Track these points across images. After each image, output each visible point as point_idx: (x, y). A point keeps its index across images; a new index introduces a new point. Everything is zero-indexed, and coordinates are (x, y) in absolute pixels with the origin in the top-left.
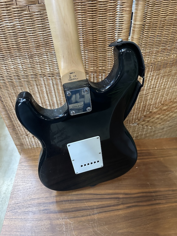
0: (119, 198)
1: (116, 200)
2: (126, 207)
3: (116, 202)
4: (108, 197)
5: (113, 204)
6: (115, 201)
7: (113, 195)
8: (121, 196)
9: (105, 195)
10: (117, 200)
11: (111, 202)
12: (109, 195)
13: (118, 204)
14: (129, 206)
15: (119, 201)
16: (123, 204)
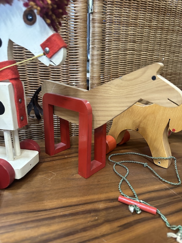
0: (96, 211)
1: (89, 215)
2: (119, 227)
3: (89, 219)
4: (67, 213)
5: (81, 227)
6: (86, 218)
7: (81, 207)
8: (101, 206)
9: (59, 210)
10: (92, 214)
11: (76, 222)
12: (71, 208)
13: (95, 223)
14: (125, 224)
15: (96, 216)
16: (108, 221)
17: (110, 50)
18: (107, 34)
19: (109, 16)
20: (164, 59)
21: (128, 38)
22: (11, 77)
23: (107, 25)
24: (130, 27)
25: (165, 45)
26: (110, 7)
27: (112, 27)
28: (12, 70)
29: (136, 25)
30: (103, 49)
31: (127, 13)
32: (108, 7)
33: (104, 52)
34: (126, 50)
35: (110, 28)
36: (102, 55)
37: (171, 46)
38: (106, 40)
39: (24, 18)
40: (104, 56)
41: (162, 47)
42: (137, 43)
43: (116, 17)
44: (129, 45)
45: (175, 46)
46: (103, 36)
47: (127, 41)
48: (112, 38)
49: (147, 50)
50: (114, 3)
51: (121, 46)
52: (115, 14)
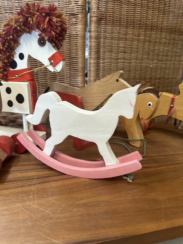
17: (104, 59)
18: (102, 47)
19: (103, 33)
20: (152, 66)
21: (119, 50)
22: (29, 79)
23: (102, 40)
24: (121, 41)
25: (153, 55)
26: (104, 27)
27: (105, 42)
28: (30, 74)
29: (126, 39)
30: (98, 58)
31: (118, 30)
32: (103, 27)
33: (100, 61)
34: (118, 59)
35: (104, 43)
36: (98, 63)
37: (158, 55)
38: (101, 51)
39: (38, 42)
40: (99, 64)
41: (151, 56)
42: (127, 53)
43: (108, 34)
44: (121, 55)
45: (163, 56)
46: (98, 48)
47: (119, 52)
48: (105, 50)
49: (137, 59)
50: (106, 24)
51: (114, 56)
52: (108, 32)
